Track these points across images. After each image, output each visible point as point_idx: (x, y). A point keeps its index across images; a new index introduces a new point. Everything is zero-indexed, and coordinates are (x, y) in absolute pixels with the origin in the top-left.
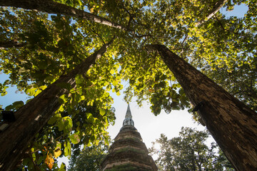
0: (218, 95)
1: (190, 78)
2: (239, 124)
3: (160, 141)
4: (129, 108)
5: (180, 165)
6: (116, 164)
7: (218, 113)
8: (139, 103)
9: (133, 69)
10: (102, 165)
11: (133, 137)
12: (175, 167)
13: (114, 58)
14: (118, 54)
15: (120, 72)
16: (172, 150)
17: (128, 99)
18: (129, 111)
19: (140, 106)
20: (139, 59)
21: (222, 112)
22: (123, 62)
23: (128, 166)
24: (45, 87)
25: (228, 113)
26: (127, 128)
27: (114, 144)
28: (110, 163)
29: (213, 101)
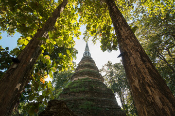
0: (134, 48)
1: (122, 34)
2: (137, 67)
3: (107, 65)
4: (87, 45)
5: (118, 78)
6: (80, 78)
7: (130, 59)
8: (94, 41)
9: (89, 18)
10: (72, 78)
11: (90, 63)
12: (115, 79)
13: (74, 7)
14: (77, 4)
15: (79, 21)
16: (114, 70)
17: (86, 39)
18: (87, 47)
19: (95, 43)
20: (93, 9)
21: (132, 59)
22: (81, 12)
23: (87, 79)
24: (29, 38)
25: (134, 60)
26: (86, 58)
27: (78, 67)
28: (76, 78)
29: (130, 52)
